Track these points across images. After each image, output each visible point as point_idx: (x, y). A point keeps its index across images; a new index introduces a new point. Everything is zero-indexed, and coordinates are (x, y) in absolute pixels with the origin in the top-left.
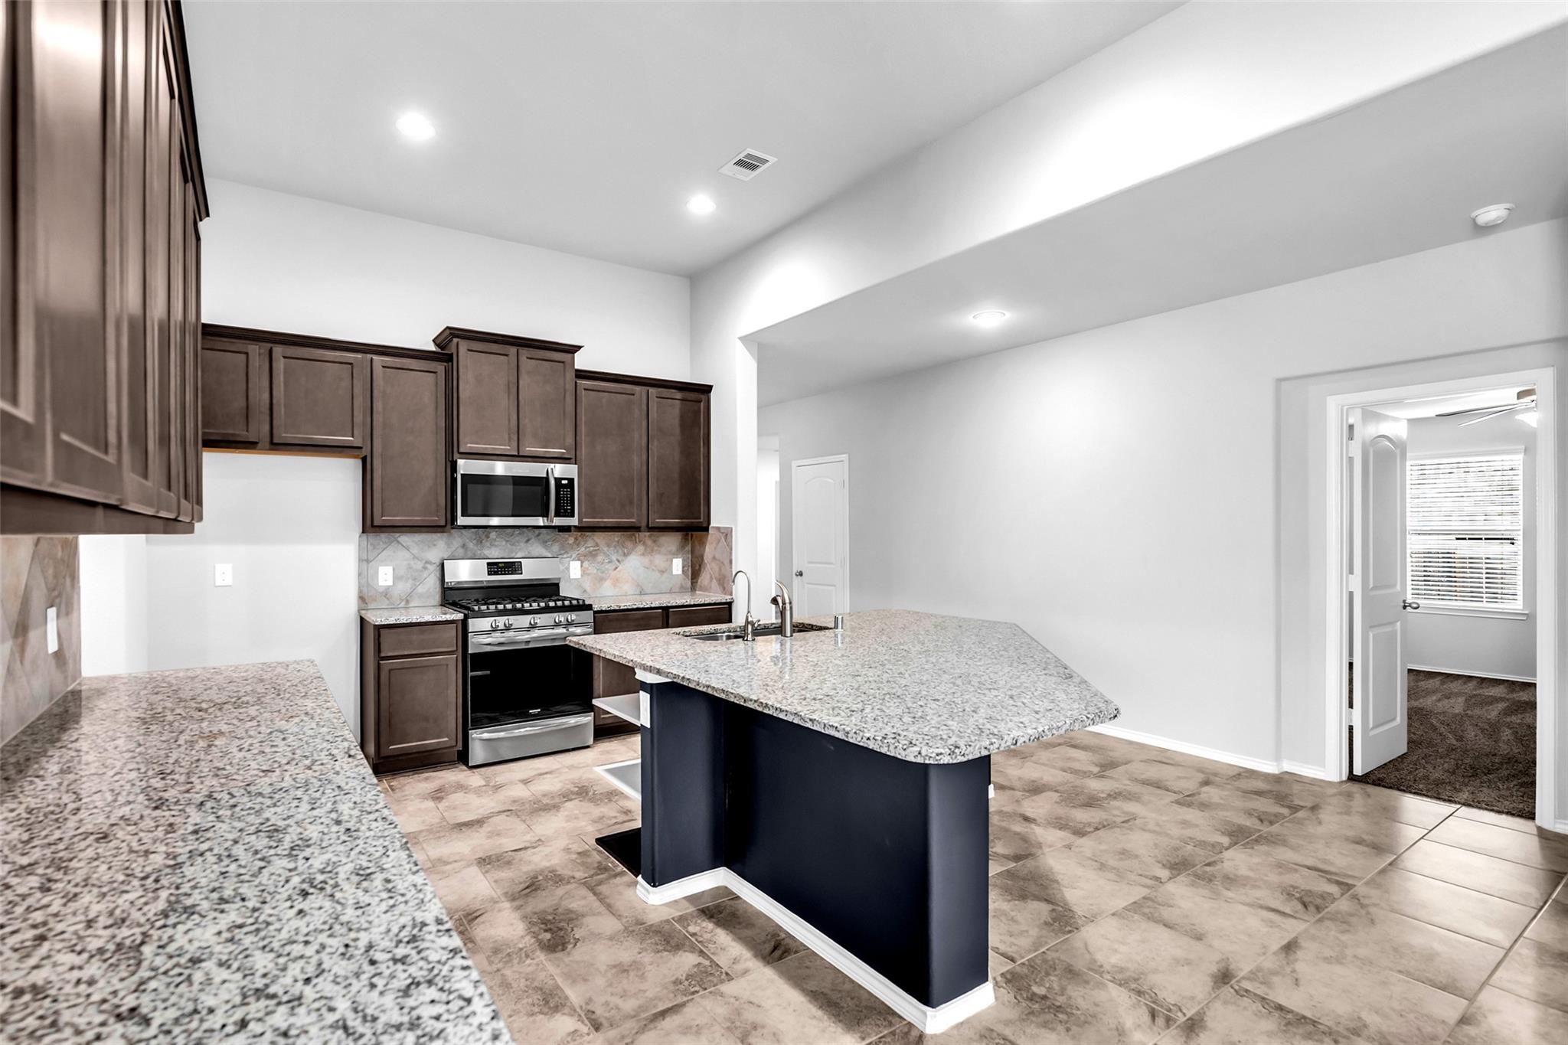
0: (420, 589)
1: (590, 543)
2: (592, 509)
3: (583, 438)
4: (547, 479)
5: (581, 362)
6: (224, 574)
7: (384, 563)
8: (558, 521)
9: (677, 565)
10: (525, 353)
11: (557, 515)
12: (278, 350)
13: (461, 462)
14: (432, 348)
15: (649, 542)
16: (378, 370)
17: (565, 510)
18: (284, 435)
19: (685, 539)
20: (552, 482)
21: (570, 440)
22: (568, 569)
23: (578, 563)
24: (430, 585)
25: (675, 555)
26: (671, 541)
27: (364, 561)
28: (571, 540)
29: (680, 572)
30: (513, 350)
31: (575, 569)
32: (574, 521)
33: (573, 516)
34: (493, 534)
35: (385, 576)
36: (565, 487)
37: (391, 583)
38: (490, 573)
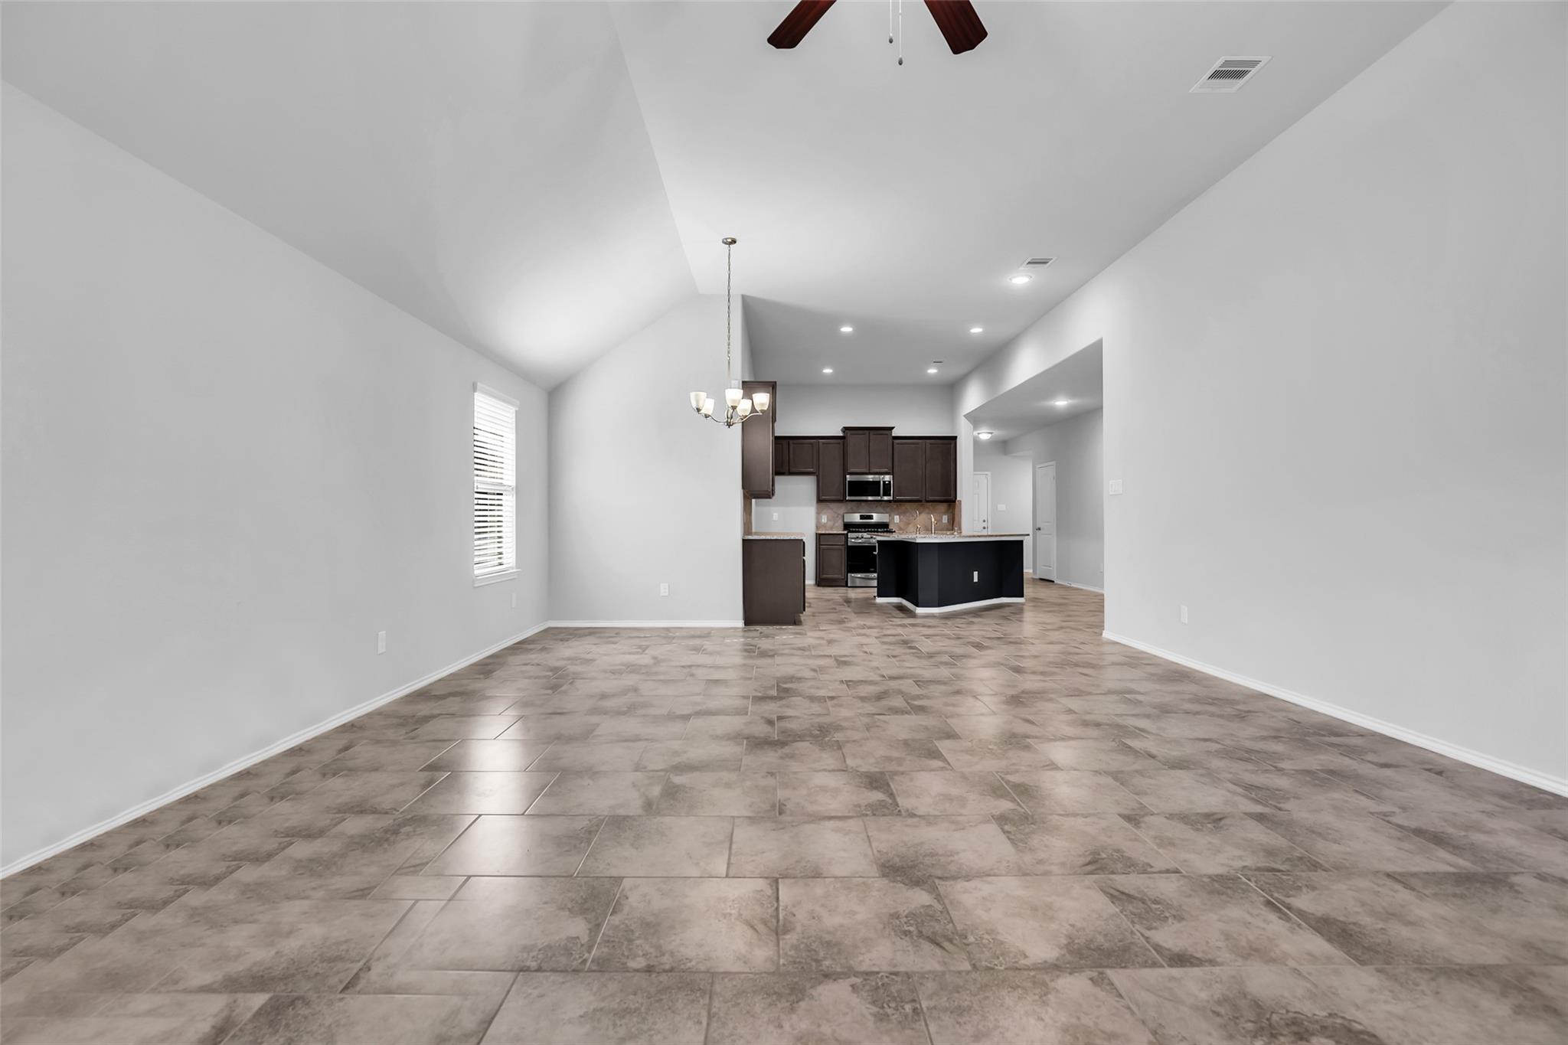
0: (837, 524)
1: (904, 508)
2: (898, 492)
3: (896, 463)
4: (880, 482)
5: (895, 433)
6: (775, 516)
7: (825, 513)
8: (886, 498)
9: (945, 519)
10: (872, 432)
11: (884, 495)
12: (791, 442)
13: (848, 476)
14: (841, 434)
15: (931, 508)
16: (821, 444)
17: (886, 493)
18: (793, 470)
19: (949, 506)
20: (882, 482)
21: (890, 465)
22: (894, 519)
23: (898, 517)
24: (840, 524)
25: (945, 514)
26: (943, 507)
27: (818, 513)
28: (895, 507)
29: (946, 521)
30: (867, 432)
31: (897, 518)
32: (891, 498)
33: (890, 495)
34: (863, 504)
35: (824, 519)
36: (887, 486)
37: (826, 521)
38: (861, 519)
